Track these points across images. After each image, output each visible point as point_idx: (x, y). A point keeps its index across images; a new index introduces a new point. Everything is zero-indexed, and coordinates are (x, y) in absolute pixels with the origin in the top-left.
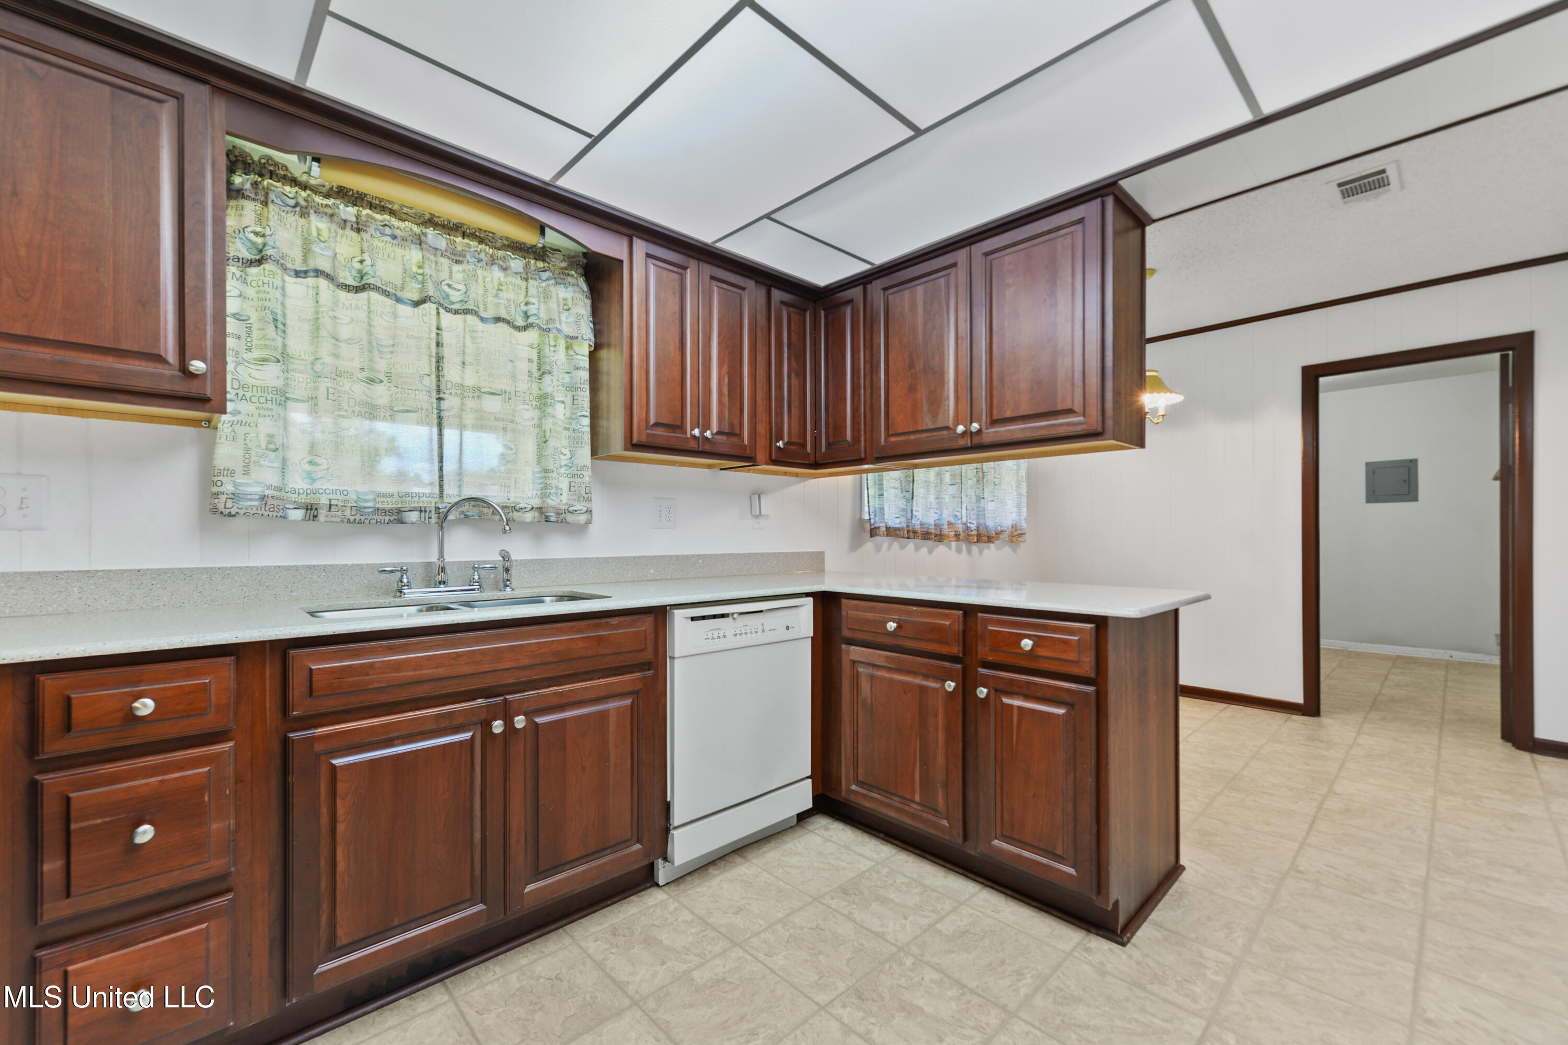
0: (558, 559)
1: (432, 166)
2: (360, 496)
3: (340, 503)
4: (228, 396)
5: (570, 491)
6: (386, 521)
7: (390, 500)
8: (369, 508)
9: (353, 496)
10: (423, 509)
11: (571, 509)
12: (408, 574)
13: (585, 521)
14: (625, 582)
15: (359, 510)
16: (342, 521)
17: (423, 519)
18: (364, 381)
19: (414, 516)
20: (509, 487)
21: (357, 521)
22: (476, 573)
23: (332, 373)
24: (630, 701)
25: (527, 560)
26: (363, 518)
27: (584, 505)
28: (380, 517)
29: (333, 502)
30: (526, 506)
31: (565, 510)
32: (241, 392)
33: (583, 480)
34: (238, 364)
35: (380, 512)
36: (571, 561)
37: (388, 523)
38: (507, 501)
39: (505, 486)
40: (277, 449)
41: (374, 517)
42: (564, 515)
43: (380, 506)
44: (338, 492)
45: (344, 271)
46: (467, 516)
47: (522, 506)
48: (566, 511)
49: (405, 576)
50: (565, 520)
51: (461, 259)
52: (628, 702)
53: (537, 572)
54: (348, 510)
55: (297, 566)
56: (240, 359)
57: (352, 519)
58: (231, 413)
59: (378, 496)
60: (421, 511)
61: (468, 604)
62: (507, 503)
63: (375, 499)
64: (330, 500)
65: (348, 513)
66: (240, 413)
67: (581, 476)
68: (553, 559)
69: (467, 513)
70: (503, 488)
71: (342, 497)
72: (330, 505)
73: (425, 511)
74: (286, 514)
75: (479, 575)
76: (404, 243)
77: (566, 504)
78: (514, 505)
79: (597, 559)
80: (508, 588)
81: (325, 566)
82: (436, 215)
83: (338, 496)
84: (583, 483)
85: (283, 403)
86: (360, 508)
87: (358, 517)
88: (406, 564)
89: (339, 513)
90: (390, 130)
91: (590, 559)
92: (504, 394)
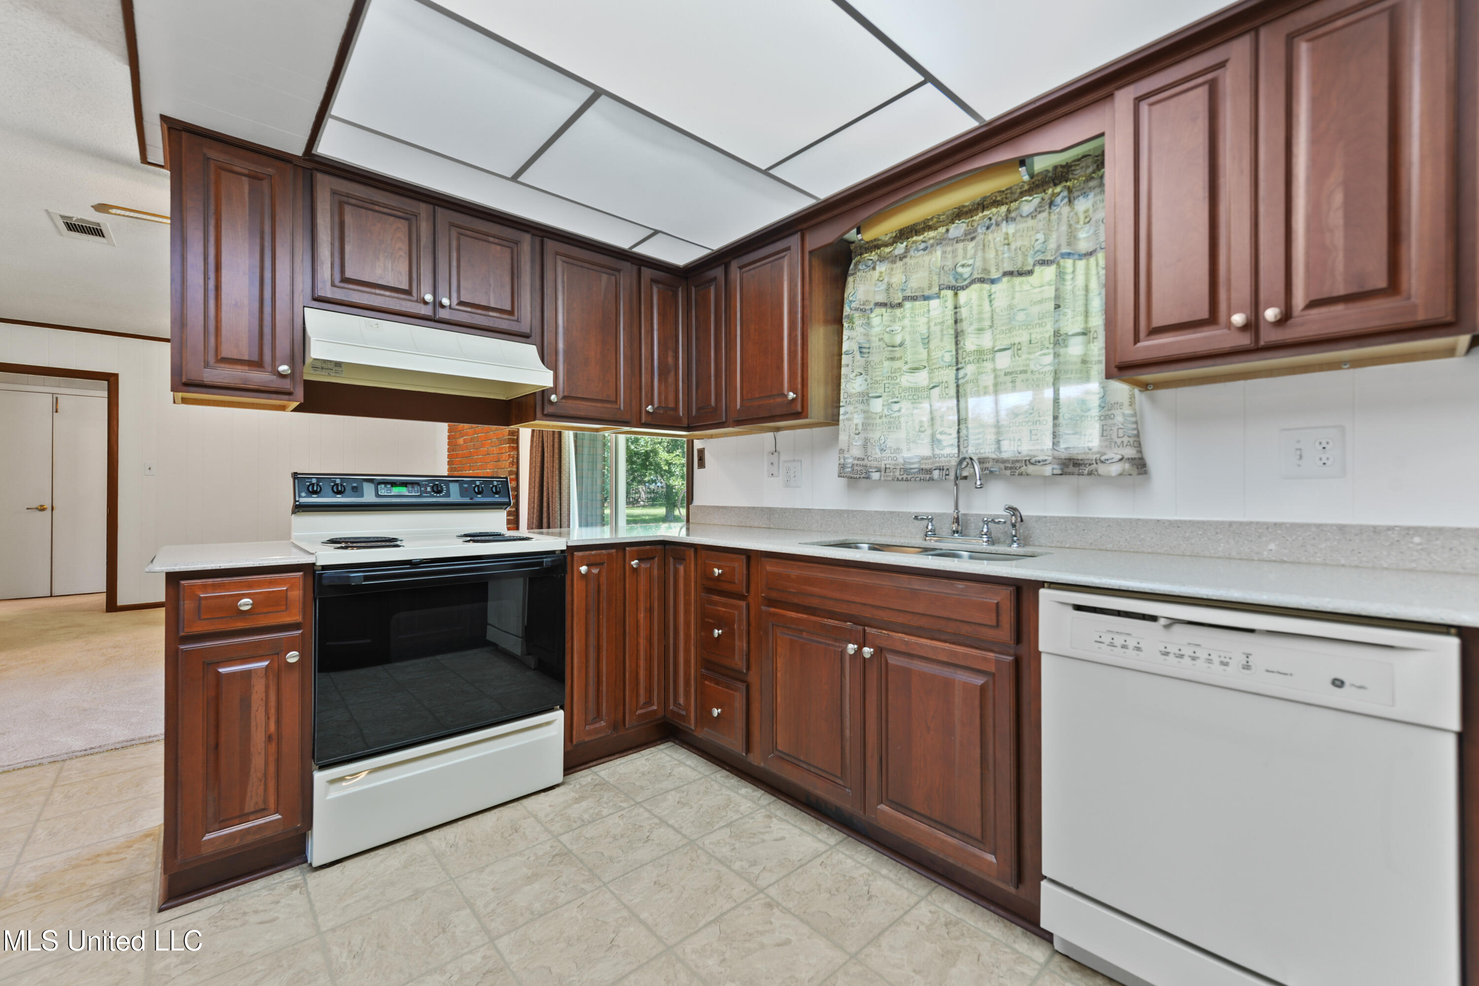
0: (1098, 518)
1: (904, 186)
2: (906, 460)
3: (892, 467)
4: (841, 404)
5: (1102, 436)
6: (927, 478)
7: (929, 461)
8: (915, 468)
9: (901, 461)
10: (941, 468)
11: (1103, 458)
12: (933, 522)
13: (1119, 472)
14: (1211, 557)
15: (906, 471)
16: (893, 480)
17: (941, 477)
18: (907, 372)
19: (936, 474)
20: (1019, 440)
21: (904, 479)
22: (985, 526)
23: (888, 372)
24: (982, 682)
25: (1058, 517)
26: (909, 477)
27: (1116, 452)
28: (924, 475)
29: (888, 466)
30: (1046, 458)
31: (1096, 460)
32: (848, 400)
33: (1115, 421)
34: (847, 382)
35: (924, 471)
36: (1119, 522)
37: (928, 480)
38: (1018, 455)
39: (1014, 440)
40: (859, 433)
41: (919, 476)
42: (1095, 466)
43: (924, 466)
44: (890, 458)
45: (897, 293)
46: (991, 472)
47: (1040, 458)
48: (1098, 461)
49: (930, 524)
50: (1097, 471)
51: (973, 235)
52: (979, 681)
53: (1070, 531)
54: (898, 471)
55: (884, 511)
56: (848, 379)
57: (900, 478)
58: (842, 414)
59: (922, 459)
60: (940, 469)
61: (925, 550)
62: (1018, 457)
63: (920, 461)
64: (885, 464)
65: (897, 474)
66: (847, 413)
67: (1112, 417)
68: (1091, 518)
69: (992, 469)
70: (1012, 442)
71: (894, 462)
72: (886, 468)
73: (943, 469)
74: (869, 475)
75: (988, 529)
76: (933, 248)
77: (1098, 453)
78: (1028, 458)
79: (1158, 521)
80: (1015, 544)
81: (899, 513)
82: (929, 218)
83: (890, 462)
84: (1114, 425)
85: (865, 401)
86: (907, 469)
87: (905, 476)
88: (931, 514)
89: (891, 474)
90: (866, 187)
91: (1146, 522)
92: (1013, 348)
